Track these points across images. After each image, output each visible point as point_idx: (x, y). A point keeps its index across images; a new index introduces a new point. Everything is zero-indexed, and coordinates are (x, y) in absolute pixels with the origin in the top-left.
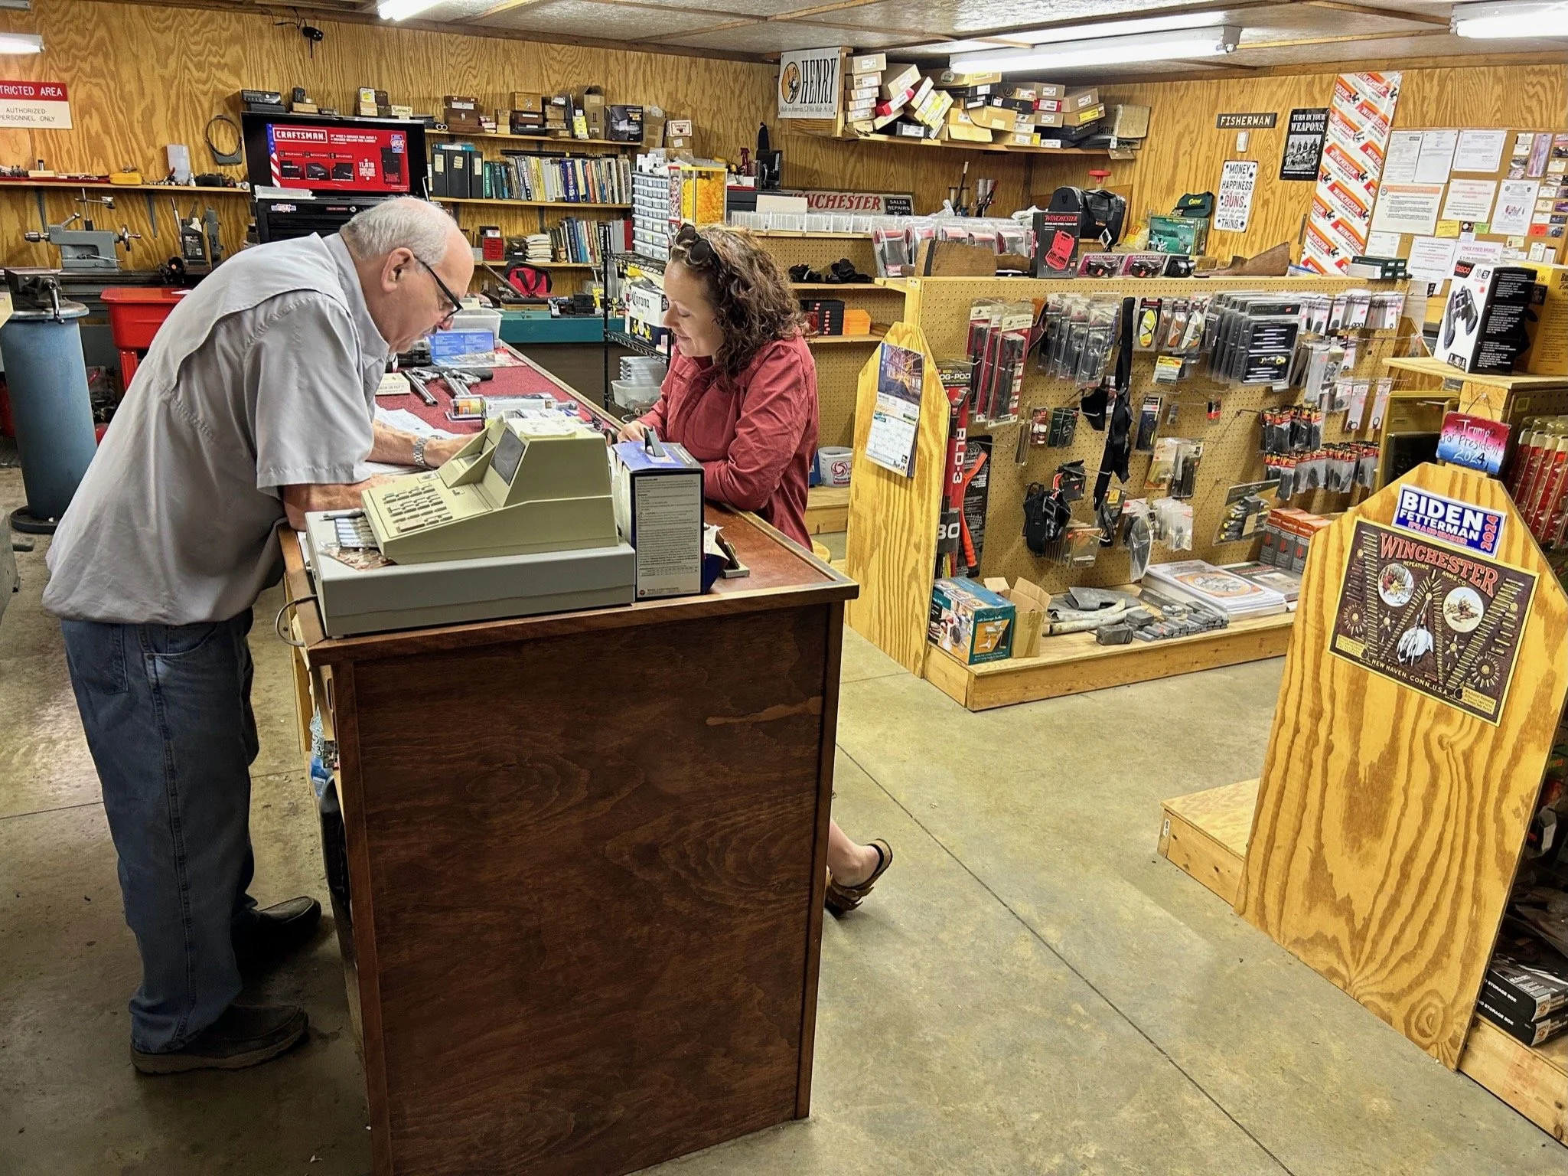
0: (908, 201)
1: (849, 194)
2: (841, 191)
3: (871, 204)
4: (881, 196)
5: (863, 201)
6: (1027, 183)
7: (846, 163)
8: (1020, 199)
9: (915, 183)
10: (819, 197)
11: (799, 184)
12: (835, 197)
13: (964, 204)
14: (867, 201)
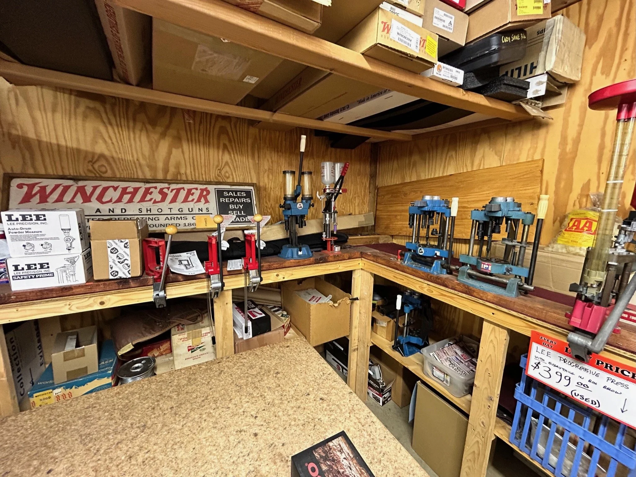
0: (248, 194)
1: (160, 186)
2: (147, 181)
3: (196, 197)
4: (212, 188)
5: (183, 194)
6: (373, 176)
7: (154, 149)
8: (367, 191)
9: (258, 174)
10: (105, 189)
11: (72, 173)
12: (136, 190)
13: (307, 192)
14: (189, 193)
